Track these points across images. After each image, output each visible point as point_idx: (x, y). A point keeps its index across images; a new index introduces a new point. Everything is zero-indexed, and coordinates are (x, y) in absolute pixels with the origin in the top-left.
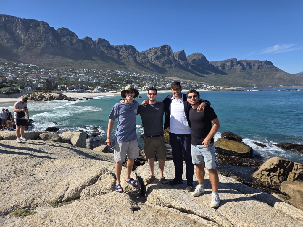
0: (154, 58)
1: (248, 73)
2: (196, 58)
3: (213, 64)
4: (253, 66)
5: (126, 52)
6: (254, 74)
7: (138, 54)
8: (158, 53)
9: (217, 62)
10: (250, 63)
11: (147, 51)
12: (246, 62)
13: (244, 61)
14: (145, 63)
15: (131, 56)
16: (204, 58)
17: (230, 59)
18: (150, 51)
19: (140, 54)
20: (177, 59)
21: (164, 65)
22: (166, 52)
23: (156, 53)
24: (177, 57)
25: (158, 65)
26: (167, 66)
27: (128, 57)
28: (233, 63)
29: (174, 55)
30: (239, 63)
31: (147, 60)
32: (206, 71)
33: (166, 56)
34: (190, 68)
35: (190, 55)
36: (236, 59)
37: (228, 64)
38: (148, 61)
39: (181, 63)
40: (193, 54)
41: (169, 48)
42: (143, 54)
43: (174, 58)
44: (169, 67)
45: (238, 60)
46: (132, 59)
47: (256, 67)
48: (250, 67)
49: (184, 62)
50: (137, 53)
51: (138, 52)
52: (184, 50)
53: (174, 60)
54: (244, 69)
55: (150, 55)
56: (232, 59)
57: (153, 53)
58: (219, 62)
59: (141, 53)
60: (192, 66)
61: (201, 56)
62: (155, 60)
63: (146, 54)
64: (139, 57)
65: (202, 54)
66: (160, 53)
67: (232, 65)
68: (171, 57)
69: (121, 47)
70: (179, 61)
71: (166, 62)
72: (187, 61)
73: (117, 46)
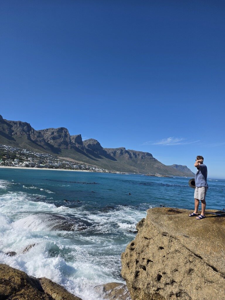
0: (50, 138)
1: (134, 161)
2: (91, 143)
3: (106, 150)
4: (137, 156)
5: (20, 129)
6: (139, 162)
7: (34, 132)
8: (55, 134)
9: (110, 149)
10: (135, 153)
11: (44, 131)
12: (133, 151)
13: (132, 151)
14: (40, 141)
15: (24, 133)
16: (98, 144)
17: (120, 148)
18: (47, 131)
19: (35, 132)
20: (74, 142)
21: (60, 145)
22: (63, 134)
23: (53, 133)
24: (74, 140)
25: (53, 145)
26: (63, 147)
27: (22, 133)
28: (123, 151)
29: (71, 138)
30: (127, 152)
31: (42, 138)
32: (100, 156)
33: (62, 137)
34: (85, 152)
35: (87, 140)
36: (125, 148)
37: (119, 152)
38: (44, 140)
39: (77, 145)
40: (89, 139)
41: (67, 131)
42: (39, 133)
43: (71, 141)
44: (64, 148)
45: (126, 149)
46: (26, 136)
47: (140, 157)
48: (136, 156)
49: (80, 145)
50: (32, 131)
51: (34, 130)
52: (80, 135)
53: (71, 143)
54: (131, 157)
55: (47, 135)
56: (122, 148)
57: (50, 133)
58: (111, 149)
59: (37, 132)
60: (87, 150)
61: (96, 142)
62: (51, 140)
63: (42, 133)
64: (34, 134)
65: (97, 141)
66: (57, 134)
67: (122, 153)
68: (67, 140)
69: (15, 123)
70: (75, 144)
71: (62, 143)
72: (83, 145)
73: (11, 122)
